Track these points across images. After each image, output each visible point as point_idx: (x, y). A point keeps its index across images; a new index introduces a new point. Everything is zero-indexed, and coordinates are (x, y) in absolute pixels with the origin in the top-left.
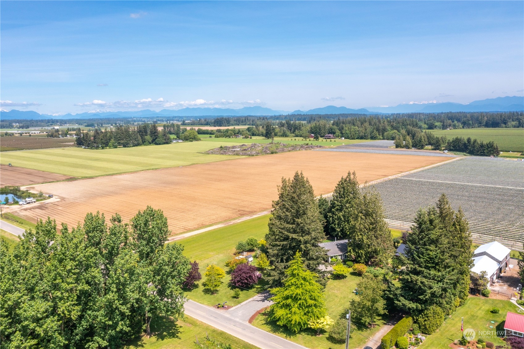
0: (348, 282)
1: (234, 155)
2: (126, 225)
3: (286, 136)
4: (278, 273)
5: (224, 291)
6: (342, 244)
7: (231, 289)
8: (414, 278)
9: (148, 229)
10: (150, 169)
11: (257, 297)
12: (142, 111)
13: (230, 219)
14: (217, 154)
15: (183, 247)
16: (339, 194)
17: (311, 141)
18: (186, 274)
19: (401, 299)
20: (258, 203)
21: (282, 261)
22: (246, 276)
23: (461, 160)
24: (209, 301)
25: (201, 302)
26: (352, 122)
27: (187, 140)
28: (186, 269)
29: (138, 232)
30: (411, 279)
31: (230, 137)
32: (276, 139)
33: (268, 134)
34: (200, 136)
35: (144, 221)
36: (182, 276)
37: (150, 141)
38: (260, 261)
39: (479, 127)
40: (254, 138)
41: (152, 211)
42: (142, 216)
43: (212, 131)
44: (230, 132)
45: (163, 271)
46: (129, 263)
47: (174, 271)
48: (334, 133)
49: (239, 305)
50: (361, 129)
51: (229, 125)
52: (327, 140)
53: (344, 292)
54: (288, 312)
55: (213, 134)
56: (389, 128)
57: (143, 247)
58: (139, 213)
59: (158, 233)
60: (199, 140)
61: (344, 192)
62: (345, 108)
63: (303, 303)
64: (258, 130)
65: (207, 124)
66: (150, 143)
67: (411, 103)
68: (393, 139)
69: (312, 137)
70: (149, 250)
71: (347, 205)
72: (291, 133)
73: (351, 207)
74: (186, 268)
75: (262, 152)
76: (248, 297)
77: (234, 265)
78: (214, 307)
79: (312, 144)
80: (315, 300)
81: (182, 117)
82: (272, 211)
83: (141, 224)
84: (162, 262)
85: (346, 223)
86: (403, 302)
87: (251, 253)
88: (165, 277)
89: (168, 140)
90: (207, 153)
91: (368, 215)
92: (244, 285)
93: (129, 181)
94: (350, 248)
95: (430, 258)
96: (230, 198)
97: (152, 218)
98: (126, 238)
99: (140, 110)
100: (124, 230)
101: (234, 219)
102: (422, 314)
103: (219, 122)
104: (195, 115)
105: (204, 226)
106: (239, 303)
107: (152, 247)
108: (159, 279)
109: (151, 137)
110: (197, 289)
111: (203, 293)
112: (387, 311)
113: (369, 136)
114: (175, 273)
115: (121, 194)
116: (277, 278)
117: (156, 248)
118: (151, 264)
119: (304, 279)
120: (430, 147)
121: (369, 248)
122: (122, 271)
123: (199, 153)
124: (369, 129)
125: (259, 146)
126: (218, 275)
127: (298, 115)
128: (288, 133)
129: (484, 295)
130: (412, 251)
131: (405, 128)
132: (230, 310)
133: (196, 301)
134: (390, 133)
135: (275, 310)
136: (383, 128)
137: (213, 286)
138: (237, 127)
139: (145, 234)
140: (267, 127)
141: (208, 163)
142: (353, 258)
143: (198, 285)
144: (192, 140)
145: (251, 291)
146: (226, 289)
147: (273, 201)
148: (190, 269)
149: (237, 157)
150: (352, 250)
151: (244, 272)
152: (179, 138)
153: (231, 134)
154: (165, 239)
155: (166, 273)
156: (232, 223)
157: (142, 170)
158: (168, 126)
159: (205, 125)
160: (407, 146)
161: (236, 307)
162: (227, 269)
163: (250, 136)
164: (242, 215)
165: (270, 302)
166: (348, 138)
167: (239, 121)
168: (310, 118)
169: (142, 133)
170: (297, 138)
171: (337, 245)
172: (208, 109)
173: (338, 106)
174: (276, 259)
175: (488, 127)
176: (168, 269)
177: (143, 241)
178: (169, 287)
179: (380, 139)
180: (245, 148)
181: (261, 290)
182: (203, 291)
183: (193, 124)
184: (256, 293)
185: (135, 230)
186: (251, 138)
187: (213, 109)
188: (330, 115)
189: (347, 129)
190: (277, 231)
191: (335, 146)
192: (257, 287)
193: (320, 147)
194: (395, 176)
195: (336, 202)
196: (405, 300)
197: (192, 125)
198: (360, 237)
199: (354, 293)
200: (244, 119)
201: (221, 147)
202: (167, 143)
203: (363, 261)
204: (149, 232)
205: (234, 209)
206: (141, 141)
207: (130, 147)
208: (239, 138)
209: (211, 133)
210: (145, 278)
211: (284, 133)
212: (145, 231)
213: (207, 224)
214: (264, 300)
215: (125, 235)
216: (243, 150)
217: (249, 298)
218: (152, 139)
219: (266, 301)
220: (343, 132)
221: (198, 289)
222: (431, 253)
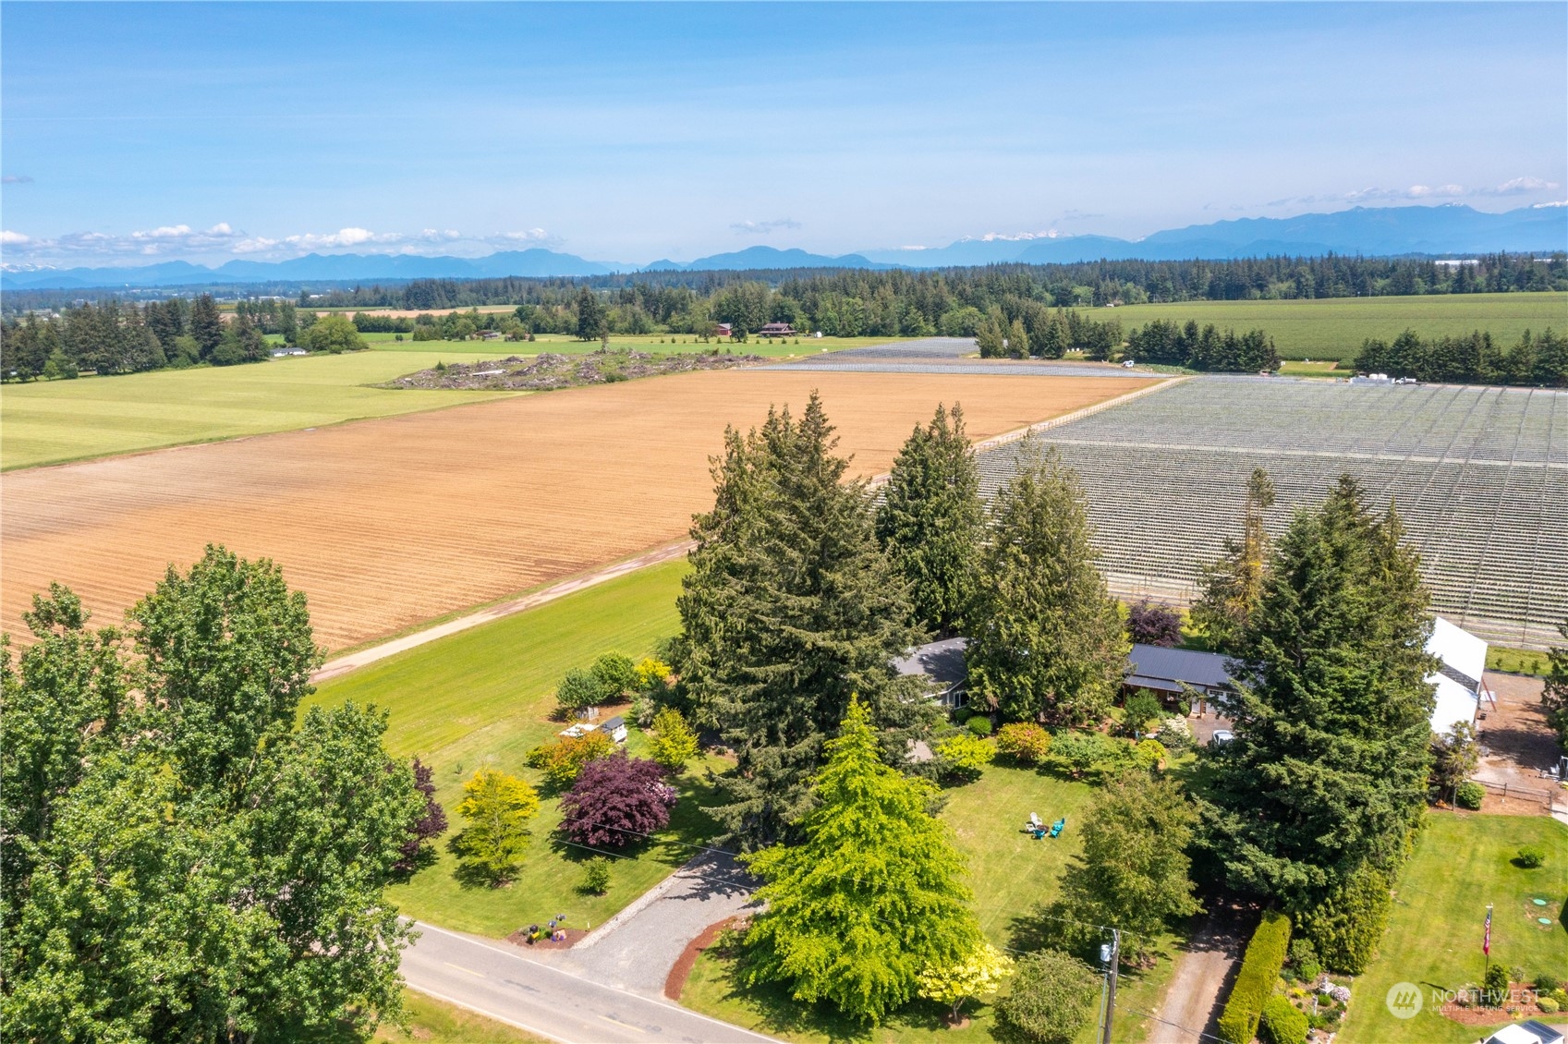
0: (992, 792)
1: (487, 388)
2: (108, 637)
3: (643, 331)
4: (759, 787)
5: (542, 869)
6: (937, 659)
7: (565, 858)
8: (1301, 773)
9: (218, 650)
10: (201, 441)
11: (677, 881)
12: (159, 267)
13: (513, 592)
14: (428, 388)
15: (386, 715)
16: (910, 483)
17: (724, 343)
18: (403, 832)
19: (1250, 850)
20: (599, 534)
21: (773, 738)
22: (627, 805)
23: (1184, 384)
24: (487, 918)
25: (453, 922)
26: (841, 284)
27: (321, 348)
28: (401, 812)
29: (171, 665)
30: (1291, 773)
31: (463, 338)
32: (615, 341)
33: (587, 326)
34: (365, 337)
35: (198, 614)
36: (387, 847)
37: (195, 353)
38: (663, 740)
39: (1192, 297)
40: (540, 338)
41: (232, 565)
42: (183, 590)
43: (402, 320)
44: (463, 321)
45: (302, 834)
46: (133, 820)
47: (349, 826)
48: (790, 319)
49: (612, 924)
50: (870, 305)
51: (453, 303)
52: (774, 339)
53: (992, 833)
54: (837, 946)
55: (406, 331)
56: (952, 300)
57: (201, 729)
58: (168, 580)
59: (267, 663)
60: (365, 347)
61: (926, 477)
62: (803, 252)
63: (893, 903)
64: (554, 316)
65: (383, 302)
66: (195, 361)
67: (989, 237)
68: (967, 332)
69: (724, 332)
70: (228, 743)
71: (939, 522)
72: (657, 323)
73: (951, 529)
74: (403, 805)
75: (575, 379)
76: (640, 887)
77: (567, 763)
78: (512, 939)
79: (728, 351)
80: (939, 887)
81: (296, 284)
82: (690, 554)
83: (181, 626)
84: (293, 792)
85: (935, 585)
86: (1257, 862)
87: (614, 708)
88: (310, 856)
89: (257, 347)
90: (397, 386)
91: (1037, 551)
92: (618, 840)
93: (126, 481)
94: (981, 671)
95: (1344, 691)
96: (499, 523)
97: (231, 597)
98: (110, 696)
99: (152, 262)
100: (100, 662)
101: (527, 592)
102: (1328, 900)
103: (419, 294)
104: (339, 279)
105: (419, 623)
106: (611, 912)
107: (242, 727)
108: (284, 867)
109: (197, 339)
110: (429, 870)
111: (456, 885)
112: (1201, 901)
113: (897, 327)
114: (356, 834)
115: (96, 526)
116: (757, 806)
117: (259, 730)
118: (238, 801)
119: (889, 808)
120: (1078, 353)
121: (1046, 666)
122: (97, 860)
123: (368, 386)
124: (896, 306)
125: (563, 362)
126: (515, 807)
127: (667, 272)
128: (648, 321)
129: (1465, 804)
130: (1279, 669)
131: (997, 301)
132: (580, 945)
133: (435, 922)
134: (958, 315)
135: (779, 940)
136: (938, 300)
137: (500, 853)
138: (483, 311)
139: (202, 674)
140: (580, 303)
141: (404, 415)
142: (989, 706)
143: (434, 852)
144: (337, 347)
145: (648, 860)
146: (545, 858)
147: (694, 517)
148: (422, 811)
149: (497, 395)
150: (986, 678)
151: (617, 791)
152: (292, 341)
153: (466, 326)
154: (300, 690)
155: (317, 838)
156: (522, 607)
157: (173, 445)
158: (252, 310)
159: (375, 305)
160: (1014, 351)
161: (602, 932)
162: (537, 777)
163: (528, 336)
164: (552, 577)
165: (729, 897)
166: (834, 335)
167: (487, 291)
168: (707, 280)
169: (165, 325)
170: (677, 337)
171: (921, 660)
172: (383, 260)
173: (781, 249)
174: (751, 732)
175: (1215, 299)
176: (322, 819)
177: (196, 705)
178: (335, 901)
179: (929, 334)
180: (517, 367)
181: (686, 851)
182: (457, 876)
183: (335, 302)
184: (667, 867)
185: (153, 657)
186: (532, 339)
187: (395, 259)
188: (765, 271)
189: (829, 305)
190: (716, 625)
191: (800, 357)
192: (664, 838)
193: (756, 359)
194: (1010, 434)
195: (897, 512)
196: (1262, 855)
197: (331, 306)
198: (1017, 628)
199: (1027, 832)
200: (501, 284)
201: (440, 367)
202: (254, 359)
203: (1027, 713)
204: (225, 659)
205: (522, 559)
206: (162, 354)
207: (125, 373)
208: (494, 340)
209: (399, 328)
210: (216, 875)
211: (636, 322)
212: (203, 659)
213: (432, 613)
214: (708, 890)
215: (103, 681)
216: (512, 375)
217: (647, 889)
218: (200, 347)
219: (713, 895)
220: (819, 315)
221: (434, 867)
222: (1345, 672)
